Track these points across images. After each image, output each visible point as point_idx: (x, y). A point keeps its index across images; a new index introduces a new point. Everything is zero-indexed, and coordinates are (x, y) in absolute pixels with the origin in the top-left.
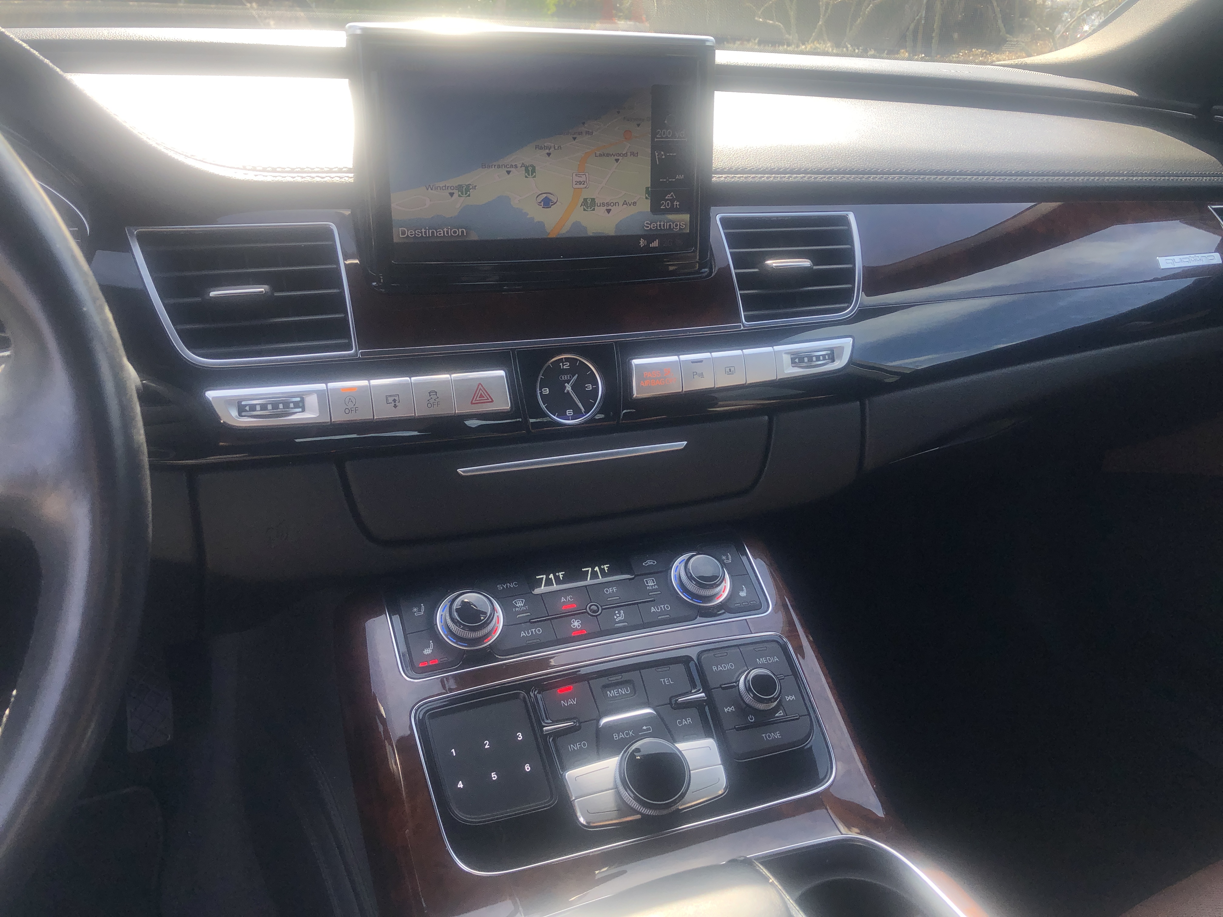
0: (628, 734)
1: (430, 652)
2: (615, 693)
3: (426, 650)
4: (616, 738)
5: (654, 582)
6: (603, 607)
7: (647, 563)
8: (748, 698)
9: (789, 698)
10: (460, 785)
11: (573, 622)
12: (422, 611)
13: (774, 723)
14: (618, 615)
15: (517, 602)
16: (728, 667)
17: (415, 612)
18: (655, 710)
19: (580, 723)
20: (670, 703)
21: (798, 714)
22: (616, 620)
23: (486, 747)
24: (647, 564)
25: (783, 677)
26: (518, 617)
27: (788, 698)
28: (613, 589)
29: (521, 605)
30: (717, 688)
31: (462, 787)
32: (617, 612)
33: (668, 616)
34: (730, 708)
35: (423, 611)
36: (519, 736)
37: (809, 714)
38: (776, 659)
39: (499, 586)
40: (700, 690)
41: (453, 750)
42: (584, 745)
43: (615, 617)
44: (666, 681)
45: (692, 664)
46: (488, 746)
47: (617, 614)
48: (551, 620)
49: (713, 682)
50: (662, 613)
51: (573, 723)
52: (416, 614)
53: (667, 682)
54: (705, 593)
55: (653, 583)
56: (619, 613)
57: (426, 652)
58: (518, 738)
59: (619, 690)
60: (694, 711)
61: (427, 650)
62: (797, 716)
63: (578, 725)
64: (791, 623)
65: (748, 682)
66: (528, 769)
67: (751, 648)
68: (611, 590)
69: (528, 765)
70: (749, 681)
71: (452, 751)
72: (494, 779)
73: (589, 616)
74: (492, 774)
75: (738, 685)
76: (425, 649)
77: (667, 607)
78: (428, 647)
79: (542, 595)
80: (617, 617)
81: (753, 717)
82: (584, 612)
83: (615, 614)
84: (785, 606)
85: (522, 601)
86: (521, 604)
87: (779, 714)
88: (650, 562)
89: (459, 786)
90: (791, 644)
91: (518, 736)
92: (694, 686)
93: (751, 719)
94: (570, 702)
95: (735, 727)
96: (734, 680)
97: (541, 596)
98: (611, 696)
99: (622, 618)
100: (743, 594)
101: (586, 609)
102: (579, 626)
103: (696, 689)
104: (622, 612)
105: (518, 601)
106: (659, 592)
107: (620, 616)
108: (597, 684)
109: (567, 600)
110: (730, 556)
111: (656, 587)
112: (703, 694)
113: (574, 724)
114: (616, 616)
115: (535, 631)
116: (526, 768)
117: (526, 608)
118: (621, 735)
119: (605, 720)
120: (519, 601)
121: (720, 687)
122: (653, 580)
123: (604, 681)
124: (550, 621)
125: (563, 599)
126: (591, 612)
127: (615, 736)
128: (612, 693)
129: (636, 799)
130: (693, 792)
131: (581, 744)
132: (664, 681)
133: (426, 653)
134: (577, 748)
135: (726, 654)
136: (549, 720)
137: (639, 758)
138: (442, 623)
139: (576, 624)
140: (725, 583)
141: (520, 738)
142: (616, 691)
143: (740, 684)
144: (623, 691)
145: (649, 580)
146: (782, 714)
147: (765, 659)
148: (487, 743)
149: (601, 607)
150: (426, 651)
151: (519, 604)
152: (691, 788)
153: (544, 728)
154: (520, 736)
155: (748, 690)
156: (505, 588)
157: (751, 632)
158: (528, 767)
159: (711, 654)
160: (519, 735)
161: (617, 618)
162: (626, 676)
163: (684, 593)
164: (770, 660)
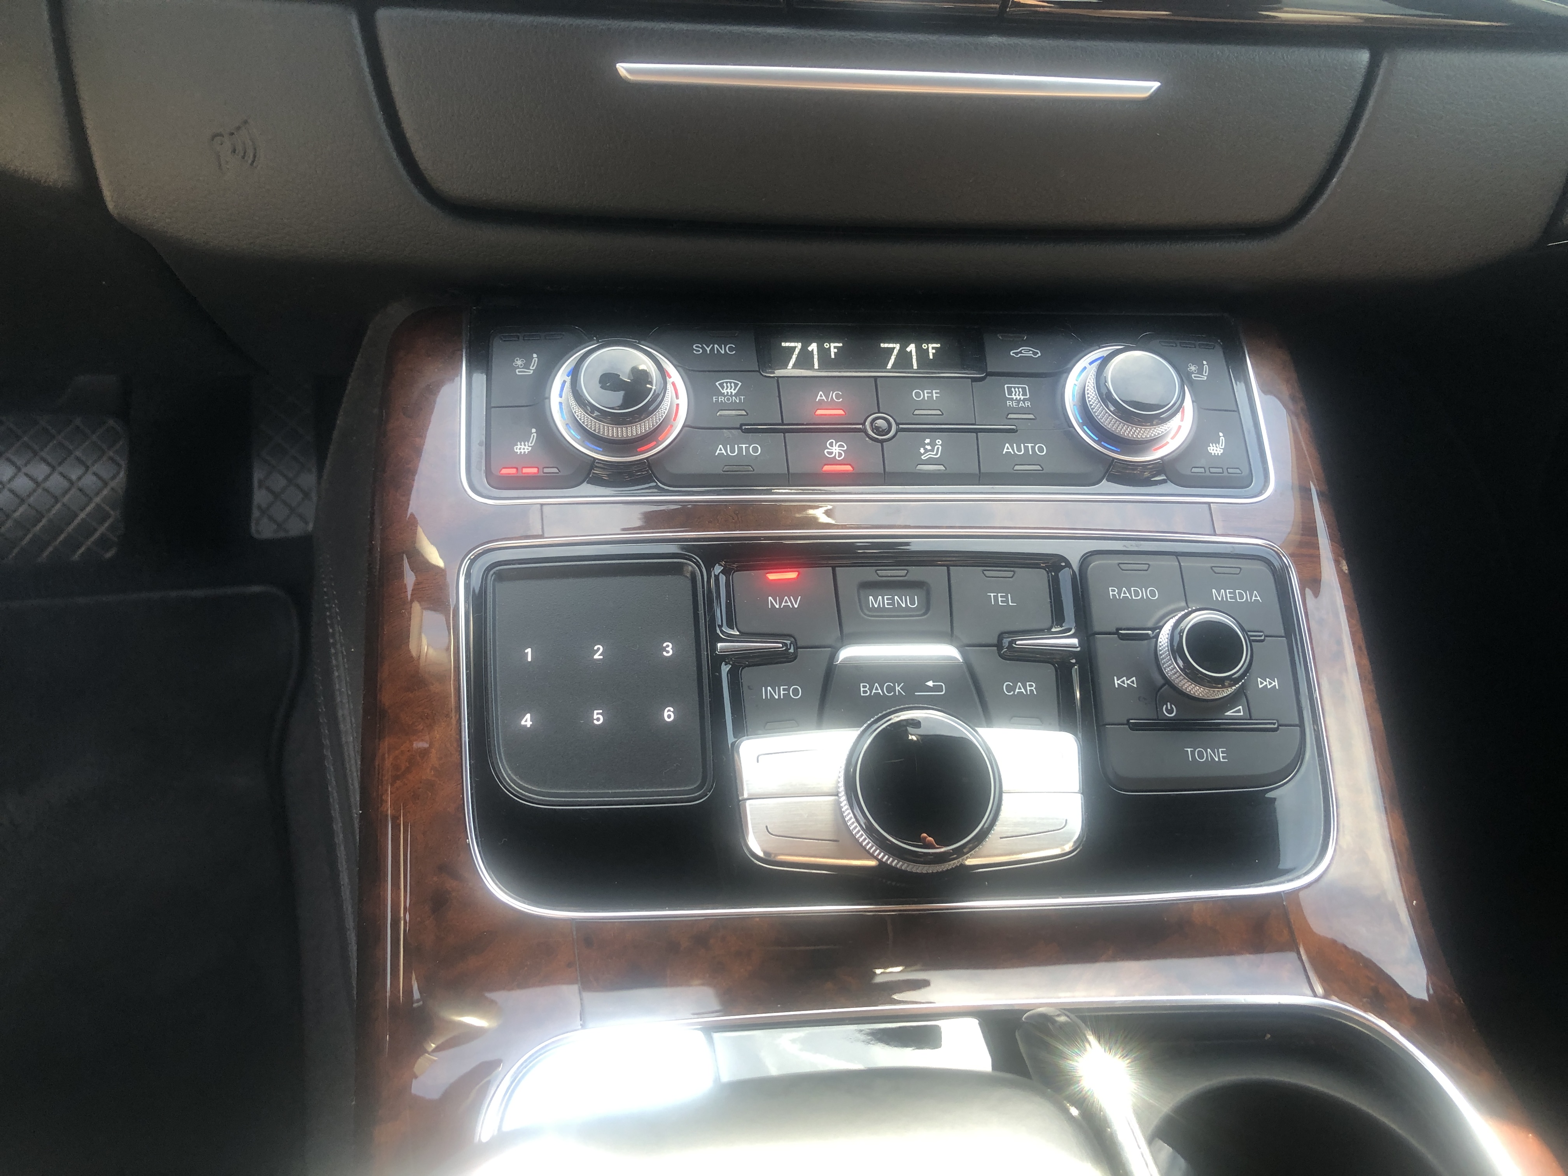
0: (891, 689)
1: (527, 451)
2: (886, 602)
3: (521, 445)
4: (865, 692)
5: (1024, 394)
6: (901, 426)
7: (1020, 352)
8: (1172, 669)
9: (1264, 683)
10: (526, 721)
11: (831, 444)
12: (531, 368)
13: (1217, 728)
14: (929, 447)
15: (725, 384)
16: (1144, 593)
17: (518, 368)
18: (962, 653)
19: (797, 648)
20: (999, 645)
21: (1278, 721)
22: (922, 457)
23: (596, 657)
24: (1020, 355)
25: (1263, 638)
26: (720, 415)
27: (1262, 683)
28: (931, 393)
29: (731, 392)
30: (1110, 633)
31: (529, 726)
32: (928, 441)
33: (1038, 467)
34: (1127, 680)
35: (533, 368)
36: (667, 649)
37: (1301, 725)
38: (1256, 597)
39: (696, 347)
40: (1069, 630)
41: (529, 651)
42: (796, 692)
43: (922, 451)
44: (998, 598)
45: (1065, 577)
46: (600, 655)
47: (928, 444)
48: (784, 433)
49: (1100, 620)
50: (1026, 459)
51: (781, 645)
52: (519, 372)
53: (1002, 601)
54: (1129, 432)
55: (1022, 395)
56: (933, 444)
57: (520, 449)
58: (665, 653)
59: (896, 597)
60: (1049, 672)
61: (523, 447)
62: (1274, 724)
63: (792, 650)
64: (1308, 529)
65: (1180, 633)
66: (669, 716)
67: (1207, 563)
68: (926, 395)
69: (672, 709)
70: (1182, 631)
71: (526, 651)
72: (596, 722)
73: (867, 439)
74: (596, 712)
75: (1157, 636)
76: (519, 443)
77: (1040, 449)
78: (526, 438)
79: (780, 379)
80: (926, 451)
81: (1173, 706)
82: (859, 430)
83: (924, 445)
84: (1305, 492)
85: (736, 385)
86: (732, 390)
87: (1233, 713)
88: (1026, 352)
89: (523, 723)
90: (1299, 573)
91: (664, 649)
92: (1058, 617)
93: (1169, 711)
94: (786, 602)
95: (1128, 721)
96: (1150, 624)
97: (778, 381)
98: (876, 606)
99: (937, 454)
100: (1216, 449)
101: (864, 424)
102: (840, 455)
103: (1061, 626)
104: (939, 442)
105: (727, 383)
106: (1031, 416)
107: (932, 450)
108: (850, 576)
109: (827, 399)
110: (1206, 368)
111: (1028, 404)
112: (1075, 641)
113: (782, 647)
114: (925, 449)
115: (747, 449)
116: (666, 714)
117: (740, 399)
118: (877, 689)
119: (848, 653)
120: (731, 383)
121: (1116, 632)
122: (1024, 389)
123: (869, 574)
124: (782, 434)
125: (821, 396)
126: (873, 432)
127: (864, 689)
128: (878, 601)
129: (869, 830)
130: (1001, 838)
131: (788, 690)
132: (996, 598)
133: (519, 451)
134: (779, 695)
135: (1146, 567)
136: (735, 629)
137: (914, 738)
138: (561, 397)
139: (835, 449)
140: (1182, 420)
141: (668, 652)
142: (888, 599)
143: (1161, 636)
144: (905, 601)
145: (1015, 388)
146: (1242, 714)
147: (1230, 593)
148: (599, 649)
149: (897, 424)
150: (519, 447)
151: (729, 390)
152: (998, 828)
153: (719, 645)
154: (669, 649)
155: (1176, 650)
156: (708, 352)
157: (1215, 531)
158: (670, 713)
159: (1113, 561)
160: (668, 646)
161: (924, 453)
162: (916, 573)
163: (1085, 427)
164: (1241, 597)
